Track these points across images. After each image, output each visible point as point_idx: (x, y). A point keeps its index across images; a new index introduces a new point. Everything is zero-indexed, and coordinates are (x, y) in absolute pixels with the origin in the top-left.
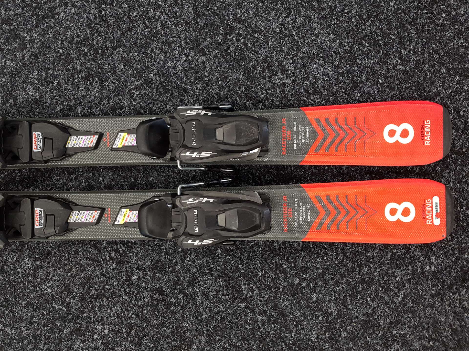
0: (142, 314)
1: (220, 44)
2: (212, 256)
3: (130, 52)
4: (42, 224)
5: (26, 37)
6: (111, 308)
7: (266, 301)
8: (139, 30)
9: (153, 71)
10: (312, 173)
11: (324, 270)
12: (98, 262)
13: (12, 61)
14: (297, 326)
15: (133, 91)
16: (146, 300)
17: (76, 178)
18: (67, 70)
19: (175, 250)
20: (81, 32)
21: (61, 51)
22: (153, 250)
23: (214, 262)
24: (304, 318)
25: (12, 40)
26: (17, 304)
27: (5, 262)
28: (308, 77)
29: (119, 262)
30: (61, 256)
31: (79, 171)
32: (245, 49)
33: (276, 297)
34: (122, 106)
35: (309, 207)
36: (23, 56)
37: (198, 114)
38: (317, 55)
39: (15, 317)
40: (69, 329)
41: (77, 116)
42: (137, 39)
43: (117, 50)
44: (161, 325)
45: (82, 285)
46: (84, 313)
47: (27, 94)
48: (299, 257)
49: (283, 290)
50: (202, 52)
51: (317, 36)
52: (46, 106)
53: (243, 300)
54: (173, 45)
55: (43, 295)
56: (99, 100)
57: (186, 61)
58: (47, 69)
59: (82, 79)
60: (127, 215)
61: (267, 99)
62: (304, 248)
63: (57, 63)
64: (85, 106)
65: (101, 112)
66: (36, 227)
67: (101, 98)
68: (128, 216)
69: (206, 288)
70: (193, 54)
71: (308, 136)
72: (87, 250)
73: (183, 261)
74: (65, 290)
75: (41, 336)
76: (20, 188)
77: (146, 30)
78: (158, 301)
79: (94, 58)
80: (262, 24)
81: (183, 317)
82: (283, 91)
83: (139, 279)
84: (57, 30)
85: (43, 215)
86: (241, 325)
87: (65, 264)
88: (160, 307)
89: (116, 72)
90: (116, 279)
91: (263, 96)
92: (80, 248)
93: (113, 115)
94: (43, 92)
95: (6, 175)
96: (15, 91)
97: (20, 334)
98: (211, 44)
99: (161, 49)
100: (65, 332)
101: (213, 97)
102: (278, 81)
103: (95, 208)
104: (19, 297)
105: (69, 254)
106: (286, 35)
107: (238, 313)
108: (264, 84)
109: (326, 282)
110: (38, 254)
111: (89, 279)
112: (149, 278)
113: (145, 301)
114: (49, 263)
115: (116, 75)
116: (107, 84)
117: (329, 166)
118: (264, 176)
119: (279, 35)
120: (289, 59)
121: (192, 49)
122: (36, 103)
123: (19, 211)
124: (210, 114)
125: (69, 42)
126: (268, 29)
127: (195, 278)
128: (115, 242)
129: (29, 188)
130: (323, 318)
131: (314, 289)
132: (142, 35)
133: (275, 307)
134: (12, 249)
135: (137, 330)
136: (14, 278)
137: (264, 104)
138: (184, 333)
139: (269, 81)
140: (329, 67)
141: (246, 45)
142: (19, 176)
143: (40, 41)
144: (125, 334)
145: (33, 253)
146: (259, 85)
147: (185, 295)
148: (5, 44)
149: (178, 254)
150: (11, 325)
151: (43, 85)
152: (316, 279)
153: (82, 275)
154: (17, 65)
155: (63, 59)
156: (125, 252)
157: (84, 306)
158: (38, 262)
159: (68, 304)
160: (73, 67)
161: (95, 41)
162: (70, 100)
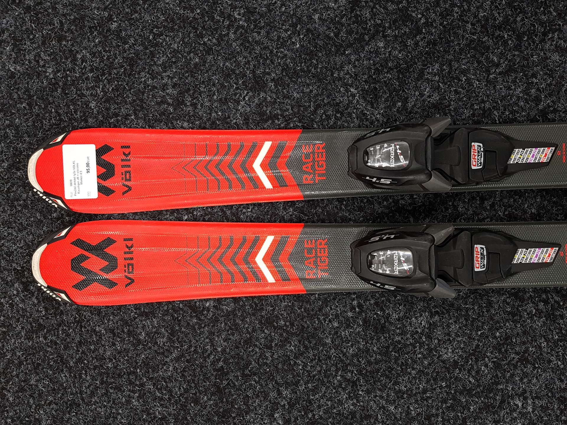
4: (484, 265)
5: (421, 18)
6: (537, 378)
12: (521, 317)
13: (400, 51)
17: (492, 206)
18: (479, 62)
20: (499, 13)
21: (471, 38)
25: (400, 22)
26: (404, 372)
27: (388, 318)
29: (549, 316)
30: (467, 310)
31: (496, 196)
34: (556, 109)
36: (417, 44)
39: (400, 391)
40: (478, 405)
43: (550, 36)
45: (497, 348)
46: (498, 383)
47: (422, 95)
52: (450, 110)
55: (444, 362)
56: (523, 102)
58: (451, 61)
59: (500, 74)
63: (465, 53)
64: (505, 110)
65: (527, 118)
66: (476, 270)
67: (526, 99)
74: (473, 354)
75: (437, 415)
76: (411, 219)
79: (517, 47)
84: (465, 10)
85: (485, 254)
87: (474, 320)
89: (548, 65)
90: (545, 338)
92: (495, 299)
93: (543, 122)
94: (445, 91)
95: (390, 203)
96: (404, 91)
97: (408, 413)
100: (472, 410)
103: (551, 244)
105: (480, 307)
110: (435, 306)
111: (506, 339)
114: (451, 318)
115: (548, 69)
116: (535, 80)
125: (482, 26)
128: (545, 290)
129: (424, 219)
134: (398, 300)
143: (441, 24)
148: (390, 28)
150: (394, 401)
151: (444, 83)
153: (498, 334)
154: (408, 56)
155: (474, 48)
156: (558, 303)
157: (500, 375)
158: (437, 318)
159: (478, 372)
160: (487, 58)
161: (519, 25)
162: (483, 101)
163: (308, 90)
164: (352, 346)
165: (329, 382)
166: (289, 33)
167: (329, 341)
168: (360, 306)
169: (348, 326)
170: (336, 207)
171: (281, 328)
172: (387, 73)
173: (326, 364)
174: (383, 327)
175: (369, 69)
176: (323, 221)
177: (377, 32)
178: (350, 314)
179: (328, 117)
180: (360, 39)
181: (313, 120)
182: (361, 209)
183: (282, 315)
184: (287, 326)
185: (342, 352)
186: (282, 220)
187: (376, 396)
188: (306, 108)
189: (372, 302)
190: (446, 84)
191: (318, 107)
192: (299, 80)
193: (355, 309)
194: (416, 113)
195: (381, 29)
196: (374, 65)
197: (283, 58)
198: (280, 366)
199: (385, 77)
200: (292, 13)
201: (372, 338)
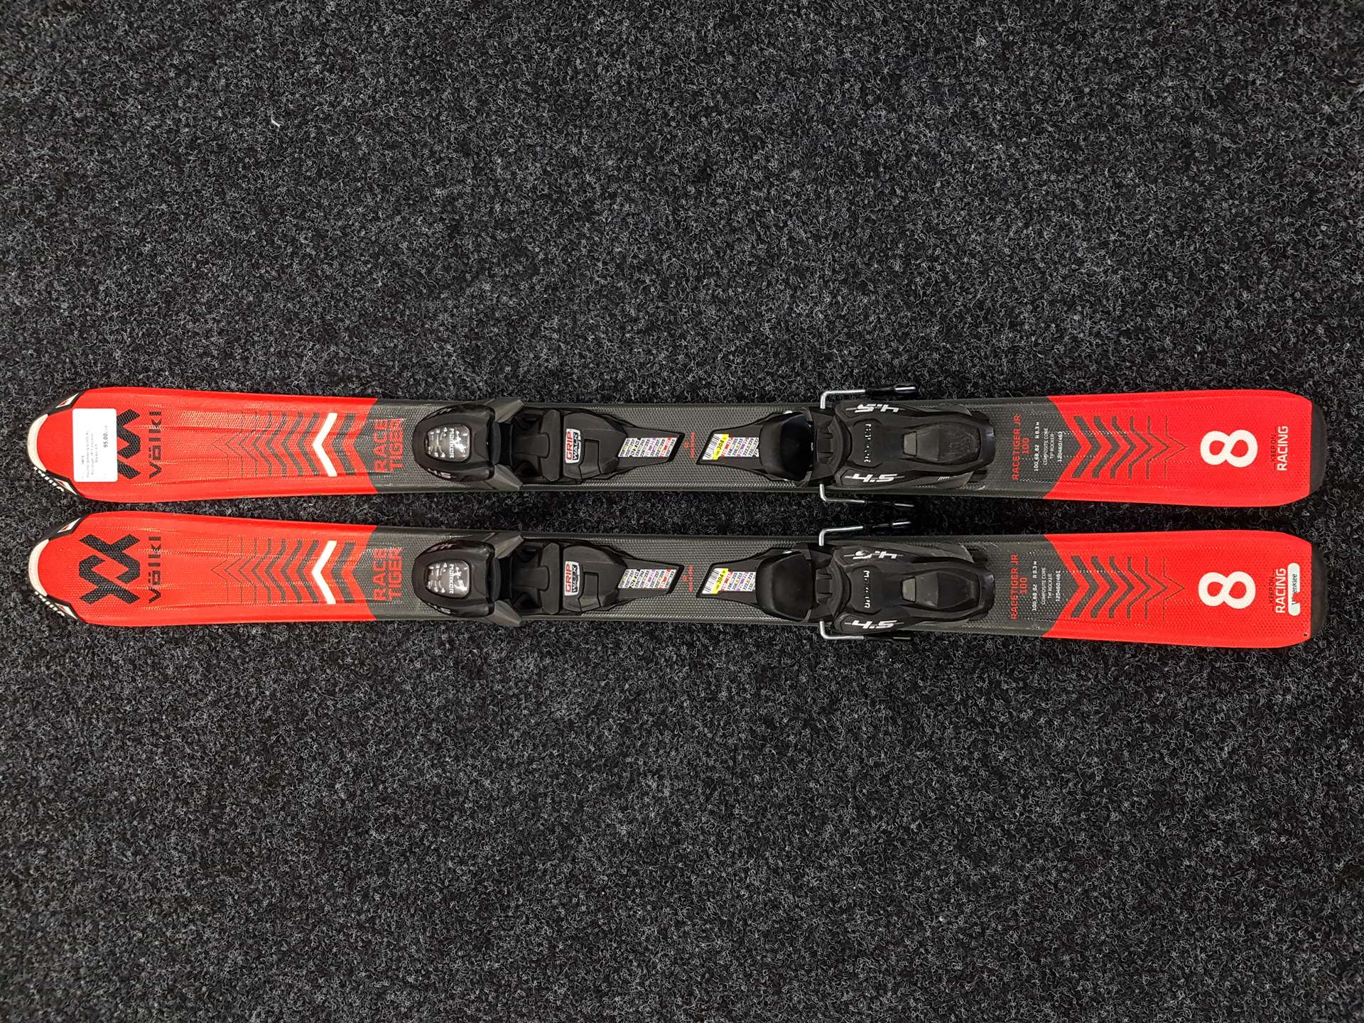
0: (735, 762)
1: (896, 275)
2: (867, 662)
3: (729, 286)
4: (576, 588)
5: (538, 253)
6: (677, 749)
7: (969, 747)
8: (747, 247)
9: (769, 321)
10: (1065, 514)
11: (1082, 695)
12: (657, 663)
13: (511, 297)
14: (1025, 797)
15: (731, 357)
16: (743, 736)
17: (623, 511)
18: (611, 315)
19: (798, 648)
20: (639, 248)
21: (603, 282)
22: (757, 645)
23: (870, 674)
24: (1041, 783)
25: (512, 258)
26: (504, 734)
27: (486, 659)
28: (1062, 337)
29: (694, 665)
30: (589, 651)
32: (943, 285)
33: (986, 742)
34: (710, 383)
35: (1058, 576)
36: (532, 288)
37: (877, 410)
38: (1080, 297)
39: (499, 759)
40: (599, 784)
41: (628, 401)
42: (742, 262)
43: (705, 282)
44: (769, 785)
45: (626, 705)
46: (626, 756)
47: (537, 357)
48: (1034, 670)
49: (1001, 730)
50: (863, 288)
51: (1080, 262)
52: (572, 380)
53: (925, 745)
54: (808, 275)
55: (555, 721)
56: (668, 371)
57: (831, 304)
58: (575, 312)
59: (638, 333)
60: (724, 579)
61: (983, 376)
62: (1044, 654)
63: (594, 303)
64: (644, 382)
65: (672, 394)
66: (566, 594)
67: (671, 368)
68: (726, 582)
69: (854, 720)
70: (845, 291)
71: (1060, 448)
72: (637, 641)
73: (812, 668)
74: (594, 713)
75: (546, 795)
76: (520, 526)
77: (760, 246)
78: (764, 738)
79: (661, 297)
80: (978, 238)
81: (810, 771)
82: (1012, 362)
83: (731, 698)
84: (595, 243)
85: (578, 573)
86: (920, 792)
87: (597, 665)
88: (767, 750)
89: (701, 322)
90: (688, 696)
91: (974, 371)
92: (624, 638)
93: (692, 401)
94: (567, 354)
95: (494, 503)
96: (515, 351)
97: (508, 790)
98: (880, 273)
99: (786, 281)
100: (590, 790)
101: (879, 369)
102: (1005, 344)
103: (667, 565)
104: (509, 723)
105: (604, 646)
106: (1022, 261)
107: (914, 769)
108: (978, 348)
109: (1084, 717)
110: (547, 645)
111: (639, 694)
112: (749, 696)
113: (740, 739)
114: (567, 662)
115: (702, 328)
116: (684, 343)
117: (1097, 503)
118: (972, 518)
119: (1008, 258)
120: (1026, 303)
121: (844, 281)
122: (553, 374)
123: (539, 565)
124: (896, 410)
125: (618, 266)
126: (987, 247)
127: (834, 701)
128: (689, 628)
129: (536, 527)
130: (1075, 785)
131: (1060, 730)
132: (752, 255)
133: (985, 759)
134: (500, 635)
135: (723, 790)
136: (500, 687)
137: (976, 385)
138: (812, 800)
139: (987, 343)
140: (1101, 319)
141: (945, 277)
142: (518, 505)
143: (564, 262)
144: (702, 798)
145: (539, 642)
146: (968, 350)
147: (815, 730)
148: (499, 265)
149: (803, 654)
150: (491, 773)
151: (566, 343)
152: (1064, 711)
153: (627, 686)
154: (520, 305)
155: (605, 296)
156: (706, 647)
157: (628, 742)
158: (548, 661)
159: (599, 738)
160: (623, 310)
161: (665, 265)
162: (616, 370)
163: (392, 345)
164: (439, 695)
165: (406, 743)
166: (369, 266)
167: (408, 688)
168: (451, 641)
169: (435, 668)
170: (424, 505)
171: (348, 667)
172: (493, 326)
173: (404, 718)
174: (480, 670)
175: (471, 319)
176: (407, 524)
177: (483, 269)
178: (438, 652)
179: (417, 383)
180: (460, 279)
181: (398, 385)
182: (456, 509)
183: (349, 650)
184: (356, 666)
185: (425, 702)
186: (354, 520)
187: (467, 765)
188: (389, 369)
189: (466, 636)
190: (568, 343)
191: (404, 367)
192: (381, 331)
193: (444, 645)
194: (530, 381)
195: (487, 266)
196: (478, 314)
197: (361, 299)
198: (344, 719)
199: (491, 332)
200: (373, 238)
201: (464, 686)
